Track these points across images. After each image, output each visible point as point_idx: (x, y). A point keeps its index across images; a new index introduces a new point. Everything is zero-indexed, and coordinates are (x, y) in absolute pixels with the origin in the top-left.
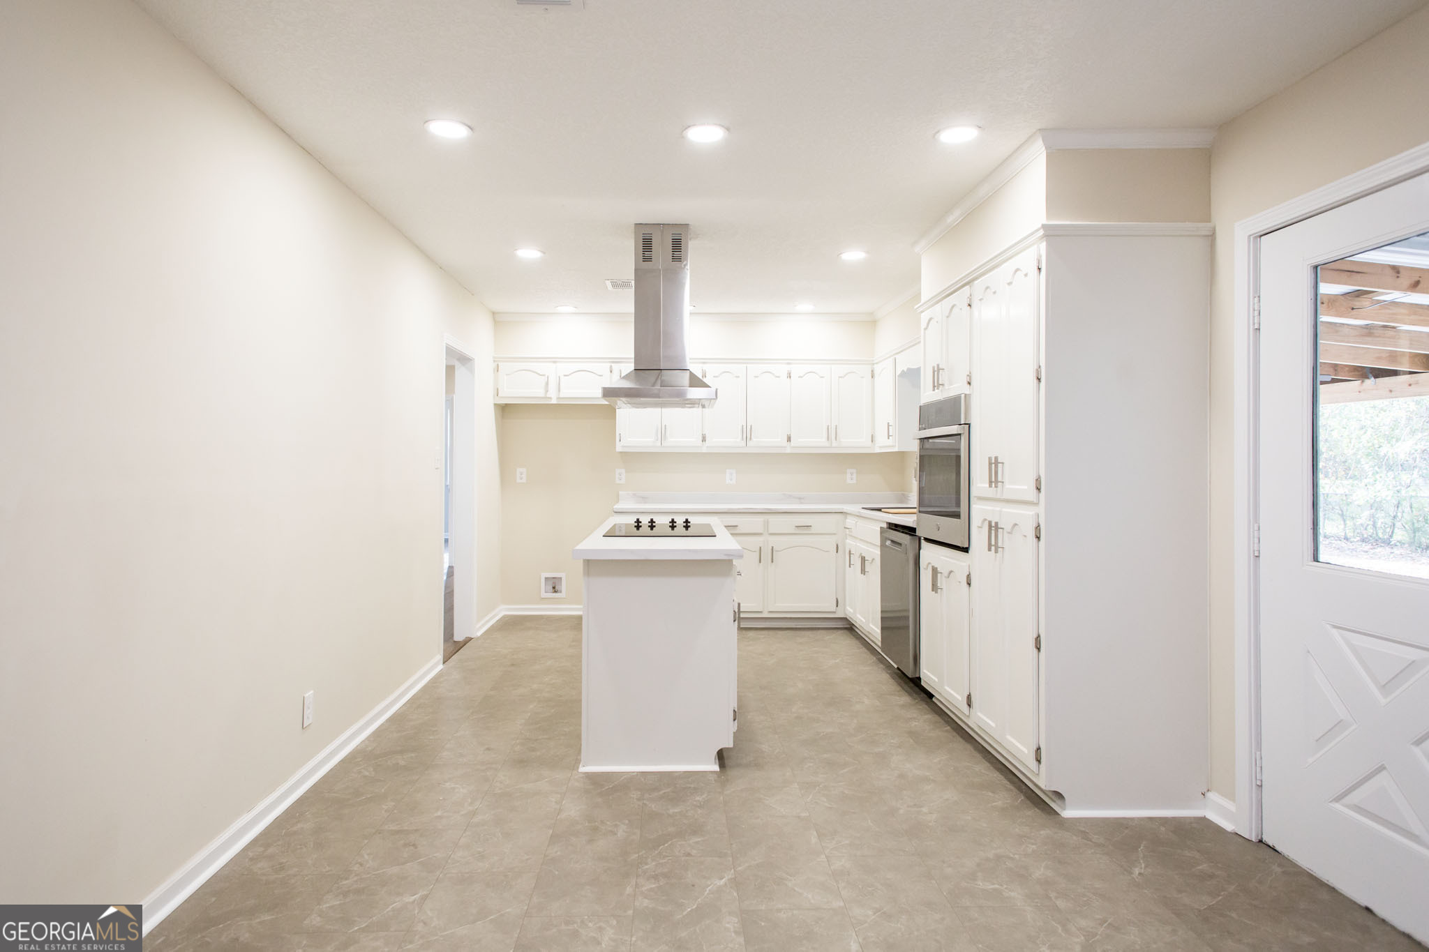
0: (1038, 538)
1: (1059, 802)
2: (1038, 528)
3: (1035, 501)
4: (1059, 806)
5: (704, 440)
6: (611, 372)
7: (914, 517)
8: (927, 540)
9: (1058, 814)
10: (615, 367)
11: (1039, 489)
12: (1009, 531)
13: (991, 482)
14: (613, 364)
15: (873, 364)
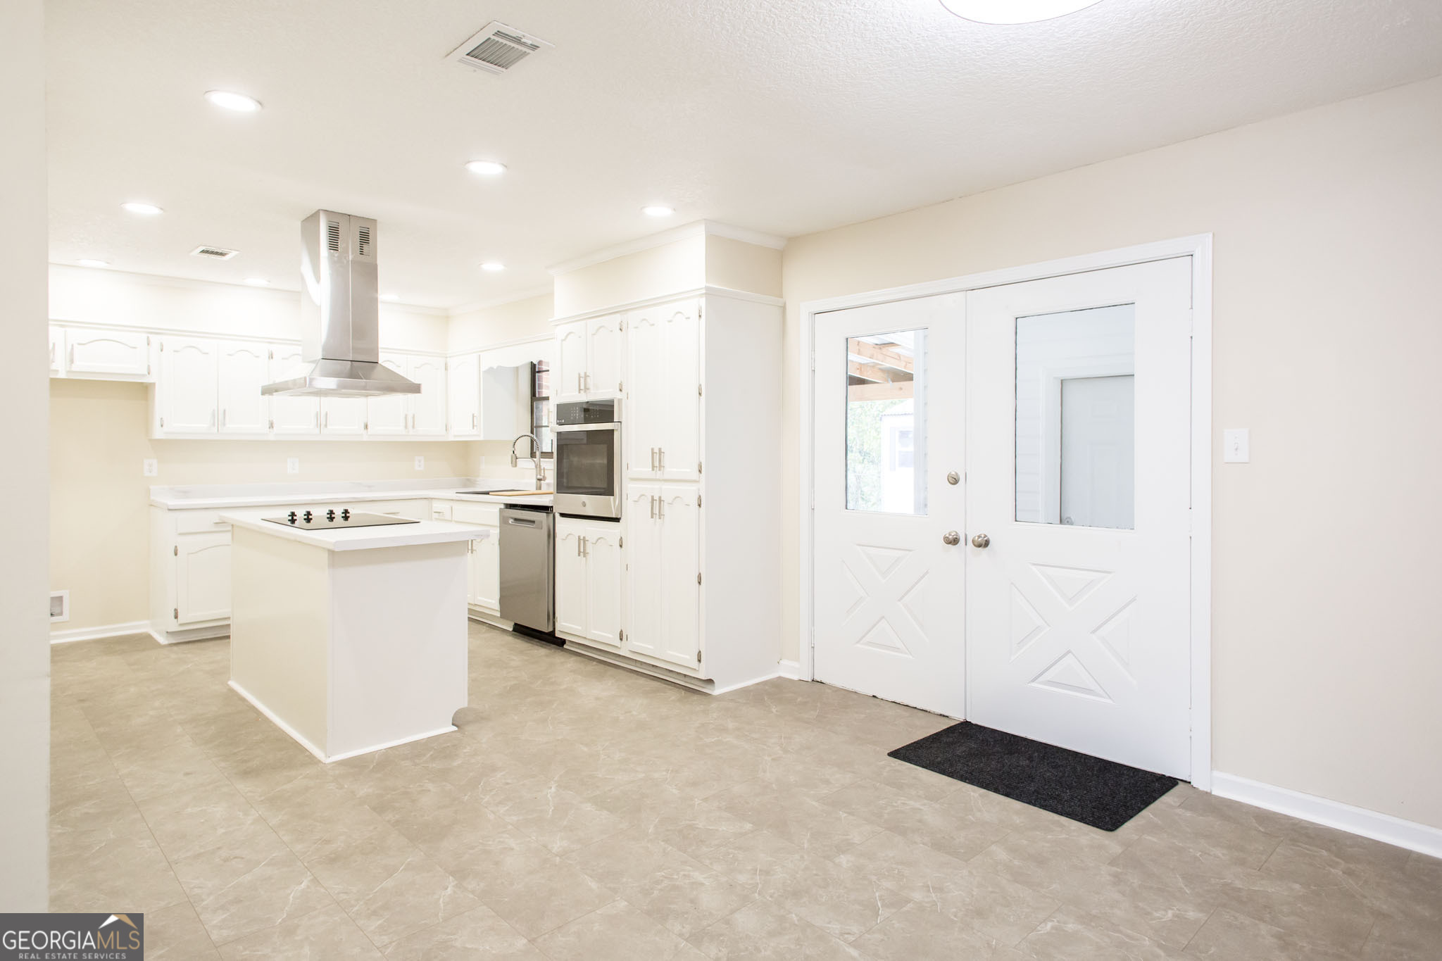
0: (700, 505)
1: (709, 686)
2: (700, 499)
3: (698, 479)
4: (710, 689)
5: (271, 426)
6: (148, 344)
7: (551, 497)
8: (563, 515)
9: (710, 695)
10: (153, 338)
11: (700, 471)
12: (670, 502)
13: (653, 467)
14: (149, 335)
15: (446, 357)
